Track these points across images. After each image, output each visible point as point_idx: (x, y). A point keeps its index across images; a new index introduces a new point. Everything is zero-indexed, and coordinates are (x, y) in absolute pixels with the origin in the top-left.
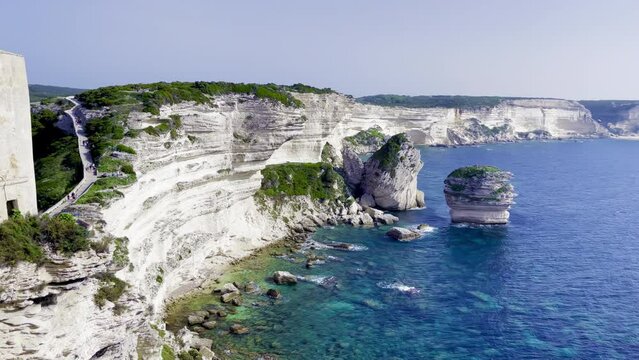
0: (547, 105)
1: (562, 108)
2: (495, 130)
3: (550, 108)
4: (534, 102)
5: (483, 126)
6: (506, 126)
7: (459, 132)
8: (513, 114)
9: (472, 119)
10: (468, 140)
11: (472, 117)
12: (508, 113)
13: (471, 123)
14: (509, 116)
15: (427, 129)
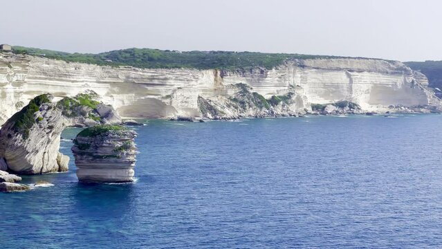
0: (355, 66)
1: (379, 72)
2: (274, 101)
3: (360, 71)
4: (334, 63)
5: (254, 94)
6: (290, 95)
7: (219, 102)
8: (304, 80)
9: (239, 85)
10: (229, 113)
11: (239, 82)
12: (295, 77)
13: (238, 90)
14: (298, 81)
15: (168, 97)
